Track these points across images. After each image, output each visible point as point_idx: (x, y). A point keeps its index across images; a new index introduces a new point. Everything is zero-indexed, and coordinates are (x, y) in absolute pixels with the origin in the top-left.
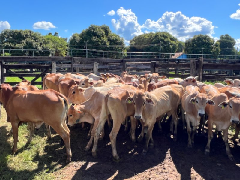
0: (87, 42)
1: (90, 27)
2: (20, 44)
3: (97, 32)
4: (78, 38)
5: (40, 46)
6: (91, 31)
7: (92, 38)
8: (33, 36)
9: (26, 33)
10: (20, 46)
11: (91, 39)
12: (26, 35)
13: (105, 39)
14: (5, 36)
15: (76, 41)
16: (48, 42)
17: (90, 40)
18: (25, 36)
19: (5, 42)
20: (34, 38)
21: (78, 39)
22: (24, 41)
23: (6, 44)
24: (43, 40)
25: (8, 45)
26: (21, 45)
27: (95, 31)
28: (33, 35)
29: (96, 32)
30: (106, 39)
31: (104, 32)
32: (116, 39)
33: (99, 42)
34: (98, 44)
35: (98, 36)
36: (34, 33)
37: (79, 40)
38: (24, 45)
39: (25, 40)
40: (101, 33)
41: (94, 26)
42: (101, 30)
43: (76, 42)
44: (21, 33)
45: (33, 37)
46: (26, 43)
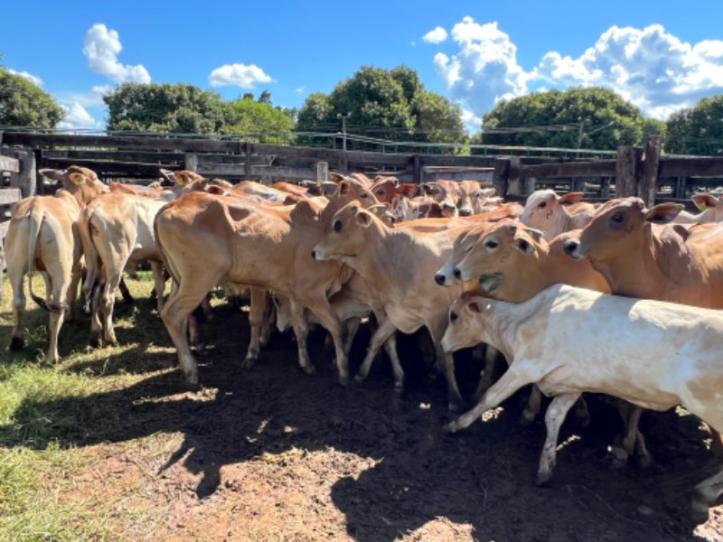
0: (347, 119)
1: (359, 75)
2: (161, 123)
3: (380, 88)
4: (323, 107)
5: (216, 130)
6: (361, 85)
7: (364, 106)
8: (198, 102)
9: (178, 93)
10: (162, 129)
11: (359, 108)
12: (180, 99)
13: (402, 109)
14: (123, 100)
15: (315, 116)
16: (239, 119)
17: (358, 111)
18: (175, 102)
19: (123, 118)
20: (198, 108)
21: (323, 109)
22: (173, 116)
23: (123, 123)
24: (224, 112)
25: (130, 125)
26: (163, 126)
27: (372, 86)
28: (196, 98)
29: (375, 89)
30: (406, 109)
31: (399, 88)
32: (435, 109)
33: (384, 117)
34: (381, 125)
35: (382, 101)
36: (200, 94)
37: (324, 113)
38: (172, 126)
39: (176, 112)
40: (392, 91)
41: (371, 68)
42: (393, 82)
43: (316, 119)
44: (167, 92)
45: (197, 106)
46: (178, 121)
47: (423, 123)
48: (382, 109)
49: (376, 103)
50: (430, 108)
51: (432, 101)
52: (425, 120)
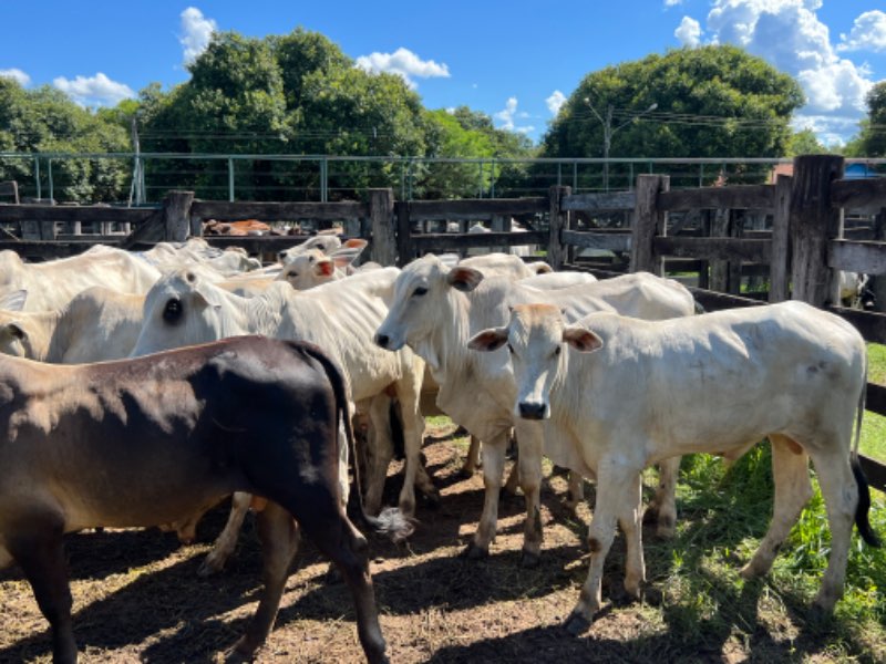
3: (234, 67)
32: (340, 98)
47: (315, 121)
48: (227, 101)
49: (219, 91)
50: (328, 96)
51: (334, 85)
52: (320, 116)
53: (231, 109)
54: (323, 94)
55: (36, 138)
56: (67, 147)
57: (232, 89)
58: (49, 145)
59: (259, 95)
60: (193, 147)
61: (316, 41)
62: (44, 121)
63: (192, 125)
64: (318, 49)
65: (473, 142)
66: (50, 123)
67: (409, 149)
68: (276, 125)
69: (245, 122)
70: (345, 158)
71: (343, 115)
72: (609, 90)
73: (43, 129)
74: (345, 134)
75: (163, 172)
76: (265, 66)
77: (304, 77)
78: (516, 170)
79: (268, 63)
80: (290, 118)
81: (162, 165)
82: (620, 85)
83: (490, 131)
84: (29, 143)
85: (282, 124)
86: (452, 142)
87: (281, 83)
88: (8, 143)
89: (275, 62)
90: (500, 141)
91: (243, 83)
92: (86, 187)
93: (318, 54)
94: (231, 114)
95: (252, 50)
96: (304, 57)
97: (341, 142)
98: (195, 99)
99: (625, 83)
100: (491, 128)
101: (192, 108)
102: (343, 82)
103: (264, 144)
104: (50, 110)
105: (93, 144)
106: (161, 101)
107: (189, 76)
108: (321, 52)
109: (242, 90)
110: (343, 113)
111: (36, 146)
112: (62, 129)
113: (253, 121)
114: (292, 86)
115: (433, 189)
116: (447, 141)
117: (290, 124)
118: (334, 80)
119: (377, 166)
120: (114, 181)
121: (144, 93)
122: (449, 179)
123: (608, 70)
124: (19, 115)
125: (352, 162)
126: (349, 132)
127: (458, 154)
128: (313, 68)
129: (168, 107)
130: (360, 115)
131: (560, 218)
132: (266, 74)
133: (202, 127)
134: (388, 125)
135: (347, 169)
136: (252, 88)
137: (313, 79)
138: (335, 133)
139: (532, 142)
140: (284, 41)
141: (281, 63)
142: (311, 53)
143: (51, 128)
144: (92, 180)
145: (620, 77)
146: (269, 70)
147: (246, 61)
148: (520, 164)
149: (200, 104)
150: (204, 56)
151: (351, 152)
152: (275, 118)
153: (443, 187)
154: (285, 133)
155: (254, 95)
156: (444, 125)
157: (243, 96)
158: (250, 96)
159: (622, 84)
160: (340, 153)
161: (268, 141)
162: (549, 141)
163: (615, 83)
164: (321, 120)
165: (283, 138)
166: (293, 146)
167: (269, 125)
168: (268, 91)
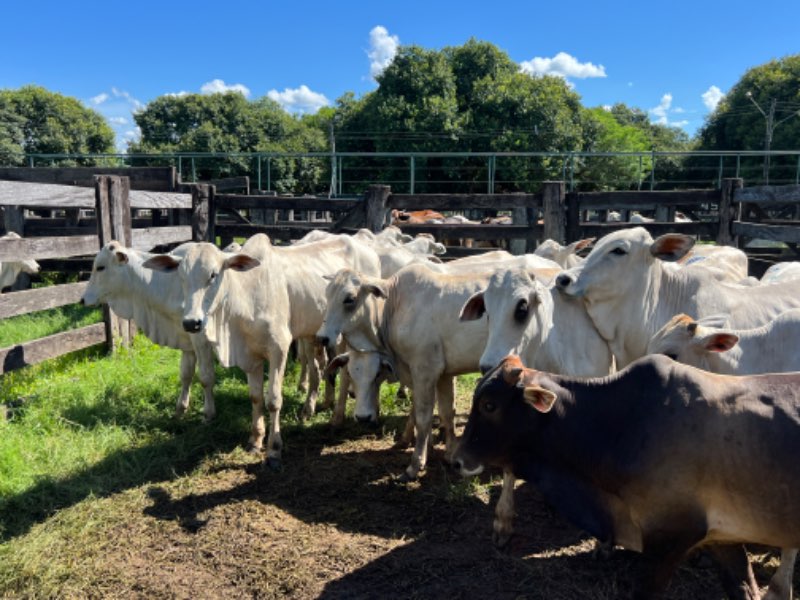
47: (483, 122)
48: (408, 106)
49: (402, 98)
50: (496, 98)
51: (502, 88)
52: (487, 117)
53: (411, 113)
54: (490, 97)
55: (254, 141)
56: (278, 148)
57: (413, 95)
58: (264, 146)
59: (435, 100)
60: (378, 146)
61: (486, 50)
62: (261, 126)
63: (378, 128)
64: (487, 57)
65: (629, 137)
66: (266, 128)
67: (568, 144)
68: (448, 126)
69: (422, 124)
70: (508, 154)
71: (508, 115)
72: (772, 83)
73: (260, 133)
74: (510, 132)
75: (352, 168)
76: (441, 74)
77: (475, 83)
78: (671, 163)
79: (444, 71)
80: (461, 119)
81: (352, 163)
82: (784, 79)
83: (646, 126)
84: (249, 145)
85: (453, 125)
86: (609, 137)
87: (454, 89)
88: (234, 145)
89: (450, 70)
90: (655, 135)
91: (422, 90)
92: (291, 181)
93: (488, 62)
94: (410, 117)
95: (431, 60)
96: (476, 64)
97: (505, 139)
98: (382, 105)
99: (790, 76)
100: (647, 123)
101: (379, 113)
102: (510, 86)
103: (438, 143)
104: (266, 117)
105: (298, 144)
106: (354, 107)
107: (377, 85)
108: (491, 59)
109: (421, 96)
110: (509, 113)
111: (254, 147)
112: (274, 132)
113: (428, 123)
114: (464, 92)
115: (588, 181)
116: (603, 136)
117: (461, 125)
118: (501, 84)
119: (536, 160)
120: (313, 176)
121: (340, 102)
122: (604, 171)
123: (772, 64)
124: (243, 122)
125: (514, 158)
126: (513, 130)
127: (614, 147)
128: (483, 75)
129: (358, 112)
130: (523, 115)
131: (732, 210)
132: (442, 81)
133: (386, 129)
134: (549, 122)
135: (509, 164)
136: (430, 94)
137: (483, 84)
138: (500, 132)
139: (687, 136)
140: (460, 50)
141: (455, 71)
142: (483, 60)
143: (266, 132)
144: (296, 175)
145: (784, 71)
146: (445, 77)
147: (425, 70)
148: (674, 157)
149: (386, 110)
150: (391, 67)
151: (515, 149)
152: (448, 120)
153: (598, 179)
154: (456, 132)
155: (431, 100)
156: (601, 122)
157: (422, 102)
158: (428, 102)
159: (785, 77)
160: (503, 150)
161: (441, 140)
162: (706, 135)
163: (779, 76)
164: (488, 120)
165: (454, 137)
166: (462, 145)
167: (443, 127)
168: (442, 96)
